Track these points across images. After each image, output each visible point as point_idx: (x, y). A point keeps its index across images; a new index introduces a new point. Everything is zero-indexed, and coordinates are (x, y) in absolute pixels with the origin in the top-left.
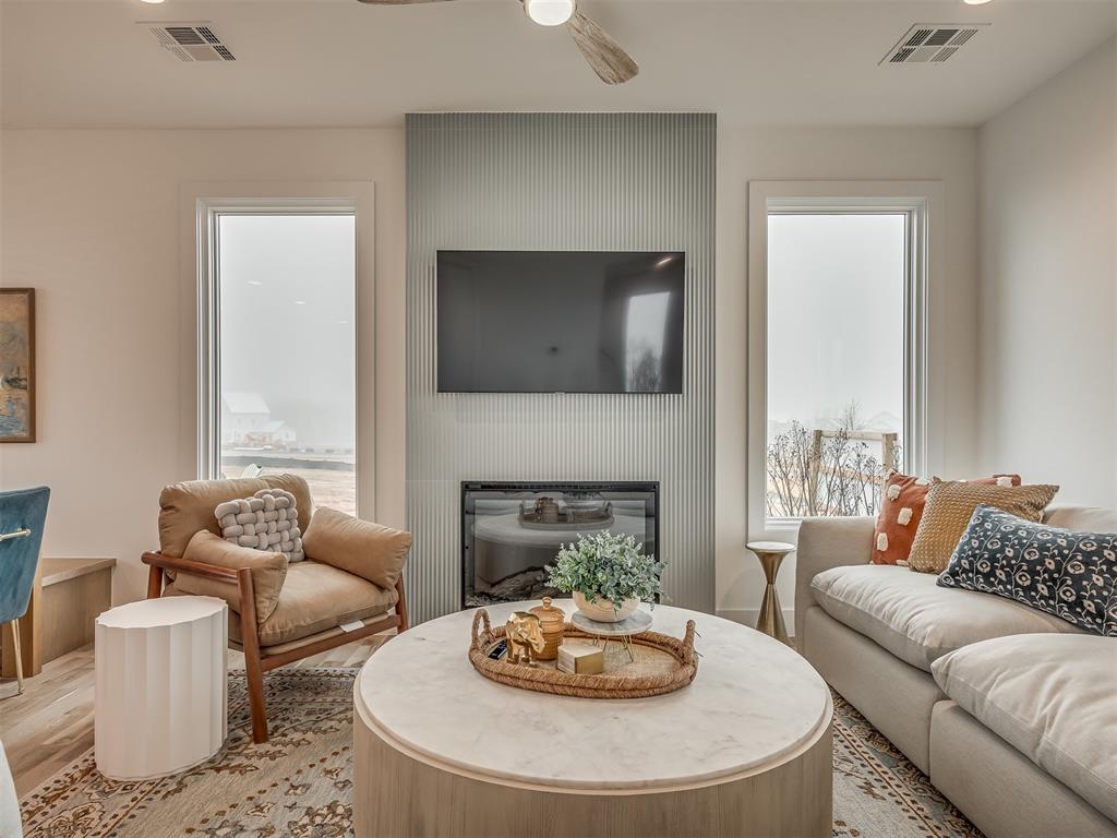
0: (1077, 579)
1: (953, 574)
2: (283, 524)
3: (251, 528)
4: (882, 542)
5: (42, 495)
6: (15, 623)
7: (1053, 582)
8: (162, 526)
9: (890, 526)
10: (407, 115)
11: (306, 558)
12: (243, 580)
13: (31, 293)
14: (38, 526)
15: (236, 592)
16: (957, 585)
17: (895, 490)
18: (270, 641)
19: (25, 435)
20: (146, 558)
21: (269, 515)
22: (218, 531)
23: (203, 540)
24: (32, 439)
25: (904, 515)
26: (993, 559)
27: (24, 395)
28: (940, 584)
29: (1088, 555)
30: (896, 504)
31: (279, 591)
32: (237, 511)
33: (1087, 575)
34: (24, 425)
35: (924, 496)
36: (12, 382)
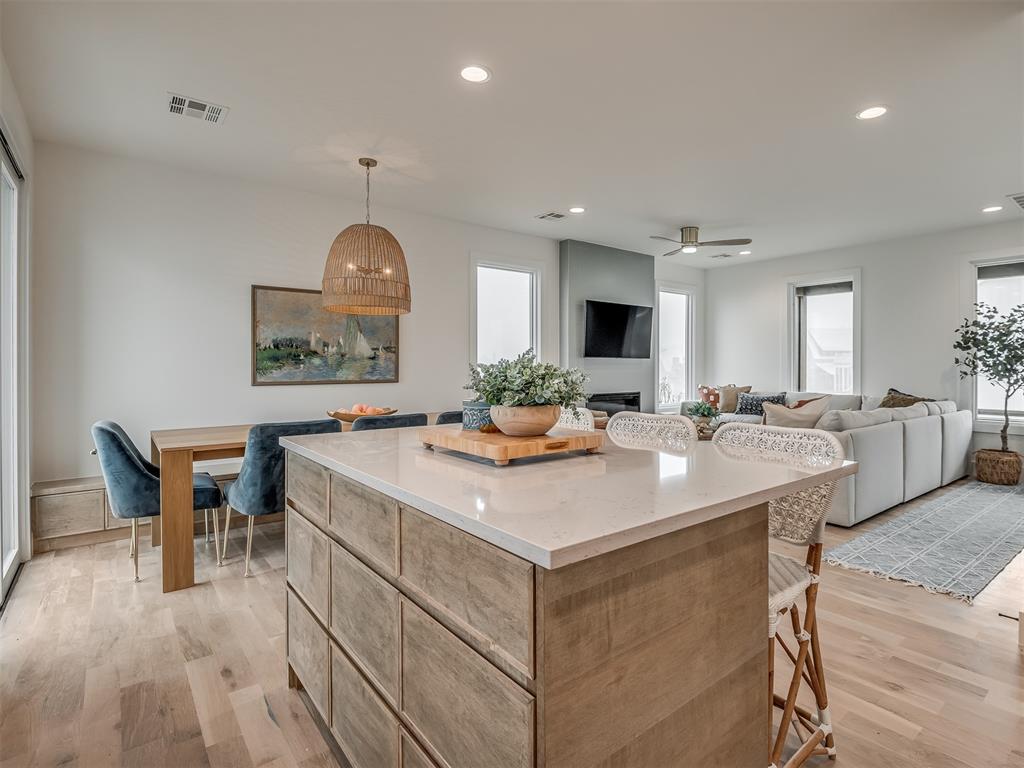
1: (741, 410)
16: (743, 413)
17: (705, 391)
24: (396, 380)
25: (712, 398)
26: (751, 405)
28: (737, 413)
29: (772, 401)
30: (707, 396)
35: (717, 392)
36: (387, 349)
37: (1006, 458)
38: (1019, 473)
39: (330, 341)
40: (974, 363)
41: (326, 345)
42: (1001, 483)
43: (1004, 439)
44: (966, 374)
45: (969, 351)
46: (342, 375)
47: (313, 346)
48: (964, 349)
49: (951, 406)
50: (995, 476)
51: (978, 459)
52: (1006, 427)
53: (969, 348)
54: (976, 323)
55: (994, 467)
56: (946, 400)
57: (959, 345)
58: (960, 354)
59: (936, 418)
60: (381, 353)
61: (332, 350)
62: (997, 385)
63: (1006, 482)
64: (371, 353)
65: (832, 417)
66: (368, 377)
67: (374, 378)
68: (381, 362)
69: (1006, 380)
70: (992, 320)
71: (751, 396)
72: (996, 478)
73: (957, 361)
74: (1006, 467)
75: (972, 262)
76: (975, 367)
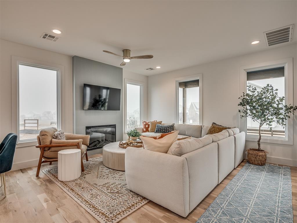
0: (168, 130)
1: (156, 131)
4: (145, 130)
7: (166, 130)
9: (145, 128)
16: (157, 133)
17: (145, 123)
25: (147, 126)
26: (160, 129)
28: (155, 133)
29: (168, 127)
30: (145, 125)
33: (169, 129)
35: (149, 124)
37: (261, 154)
38: (266, 160)
40: (246, 112)
42: (258, 165)
43: (259, 145)
44: (243, 116)
45: (244, 107)
48: (243, 106)
49: (237, 130)
50: (256, 161)
51: (249, 154)
52: (260, 139)
53: (245, 105)
54: (247, 95)
55: (256, 158)
56: (235, 127)
57: (241, 104)
58: (241, 108)
59: (232, 137)
62: (256, 121)
63: (260, 164)
65: (176, 146)
69: (260, 119)
70: (254, 93)
71: (161, 125)
72: (256, 162)
73: (239, 111)
74: (261, 158)
75: (244, 70)
76: (247, 113)
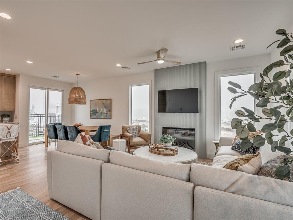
2: (136, 131)
3: (131, 132)
4: (233, 142)
5: (110, 126)
6: (107, 141)
8: (122, 131)
10: (155, 70)
11: (139, 136)
12: (128, 138)
13: (111, 99)
14: (109, 129)
15: (127, 139)
18: (131, 146)
19: (110, 118)
20: (120, 134)
21: (134, 130)
22: (128, 132)
23: (126, 133)
24: (111, 119)
27: (110, 113)
31: (132, 139)
32: (130, 129)
34: (110, 117)
36: (109, 111)
39: (100, 110)
41: (99, 111)
46: (102, 117)
47: (98, 111)
60: (108, 112)
61: (100, 112)
64: (106, 112)
66: (106, 118)
67: (107, 118)
68: (108, 114)
